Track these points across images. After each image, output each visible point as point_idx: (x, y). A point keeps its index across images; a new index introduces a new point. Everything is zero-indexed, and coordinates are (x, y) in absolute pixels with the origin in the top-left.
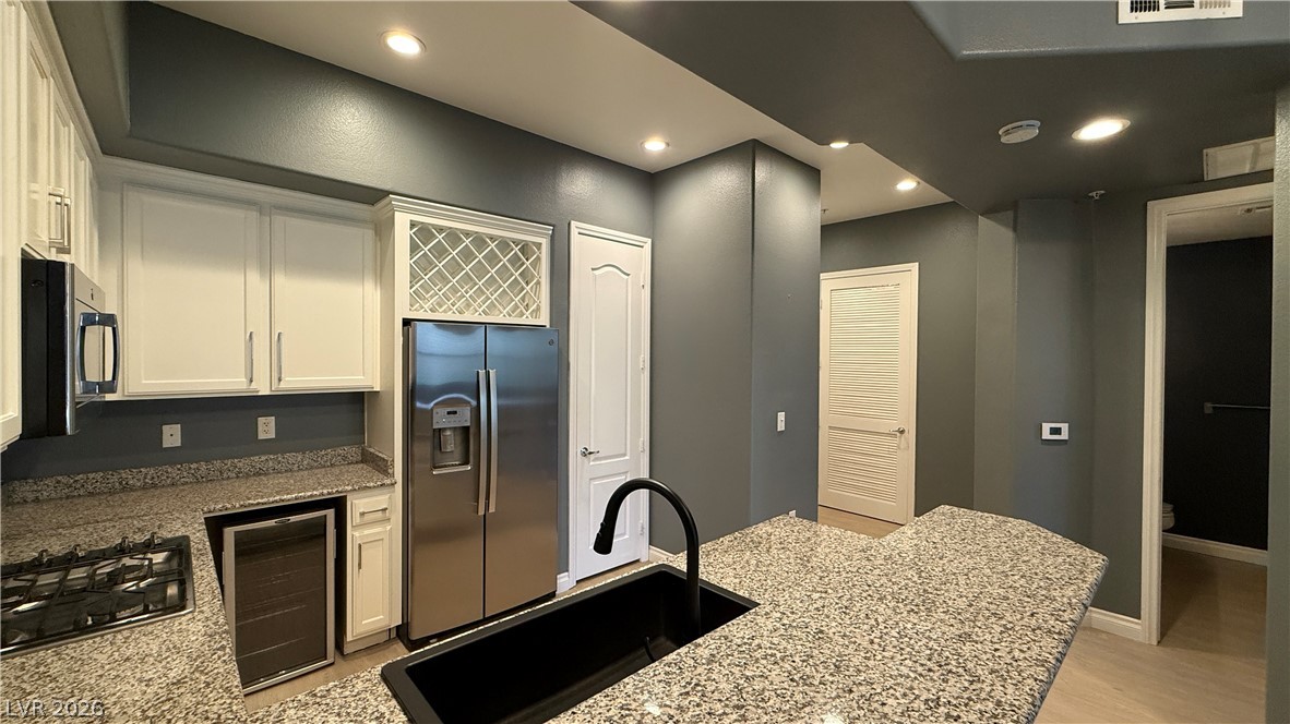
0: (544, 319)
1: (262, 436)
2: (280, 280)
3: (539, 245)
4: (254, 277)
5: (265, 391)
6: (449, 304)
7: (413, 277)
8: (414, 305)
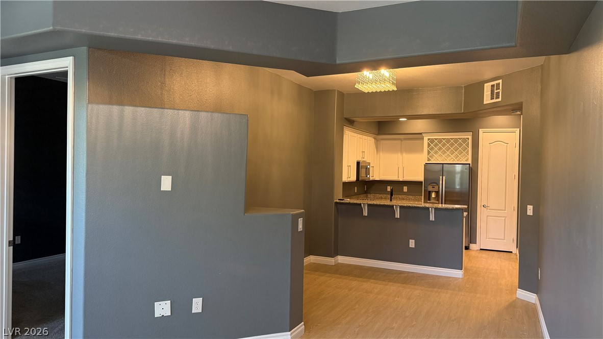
0: (470, 162)
1: (404, 191)
2: (404, 155)
3: (468, 139)
4: (399, 154)
5: (401, 180)
6: (438, 159)
7: (429, 153)
8: (429, 160)
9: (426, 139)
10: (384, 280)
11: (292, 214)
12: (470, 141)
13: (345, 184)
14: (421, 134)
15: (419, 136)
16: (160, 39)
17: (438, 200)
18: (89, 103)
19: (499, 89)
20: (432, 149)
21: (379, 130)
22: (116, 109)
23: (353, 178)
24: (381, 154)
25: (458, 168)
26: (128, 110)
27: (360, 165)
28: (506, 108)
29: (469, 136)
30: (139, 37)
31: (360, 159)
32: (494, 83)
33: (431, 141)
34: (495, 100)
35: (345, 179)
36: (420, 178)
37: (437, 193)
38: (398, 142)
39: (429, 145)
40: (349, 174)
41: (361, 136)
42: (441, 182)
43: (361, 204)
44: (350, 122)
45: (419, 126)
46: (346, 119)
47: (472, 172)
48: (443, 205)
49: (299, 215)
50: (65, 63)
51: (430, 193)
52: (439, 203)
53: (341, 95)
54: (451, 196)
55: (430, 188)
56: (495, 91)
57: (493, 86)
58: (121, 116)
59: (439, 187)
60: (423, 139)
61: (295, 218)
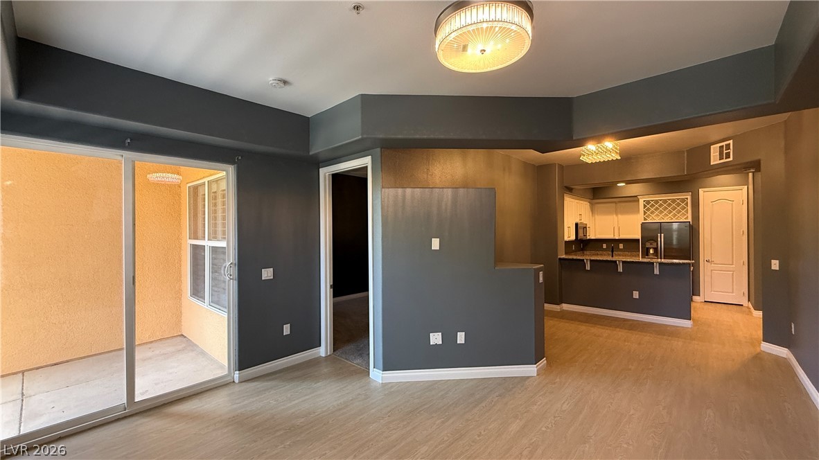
0: (689, 220)
1: (621, 248)
3: (687, 199)
6: (655, 218)
7: (645, 213)
8: (645, 219)
9: (641, 201)
10: (611, 326)
11: (534, 269)
12: (689, 201)
13: (566, 242)
14: (636, 196)
15: (634, 199)
16: (432, 137)
17: (657, 256)
18: (383, 187)
19: (729, 149)
20: (648, 209)
21: (594, 196)
22: (400, 190)
23: (573, 238)
24: (596, 216)
25: (675, 226)
26: (409, 191)
27: (579, 226)
28: (738, 167)
29: (688, 197)
30: (417, 136)
31: (578, 221)
32: (724, 144)
33: (648, 202)
34: (724, 160)
35: (566, 239)
36: (638, 236)
37: (656, 249)
38: (614, 205)
39: (645, 206)
40: (569, 235)
41: (578, 201)
42: (659, 239)
43: (583, 260)
44: (569, 190)
45: (634, 189)
46: (566, 187)
47: (693, 230)
48: (663, 260)
49: (540, 269)
50: (366, 161)
51: (648, 249)
52: (658, 258)
53: (561, 167)
54: (669, 252)
55: (648, 245)
56: (725, 152)
57: (721, 147)
58: (404, 196)
59: (657, 244)
60: (639, 201)
61: (537, 271)
